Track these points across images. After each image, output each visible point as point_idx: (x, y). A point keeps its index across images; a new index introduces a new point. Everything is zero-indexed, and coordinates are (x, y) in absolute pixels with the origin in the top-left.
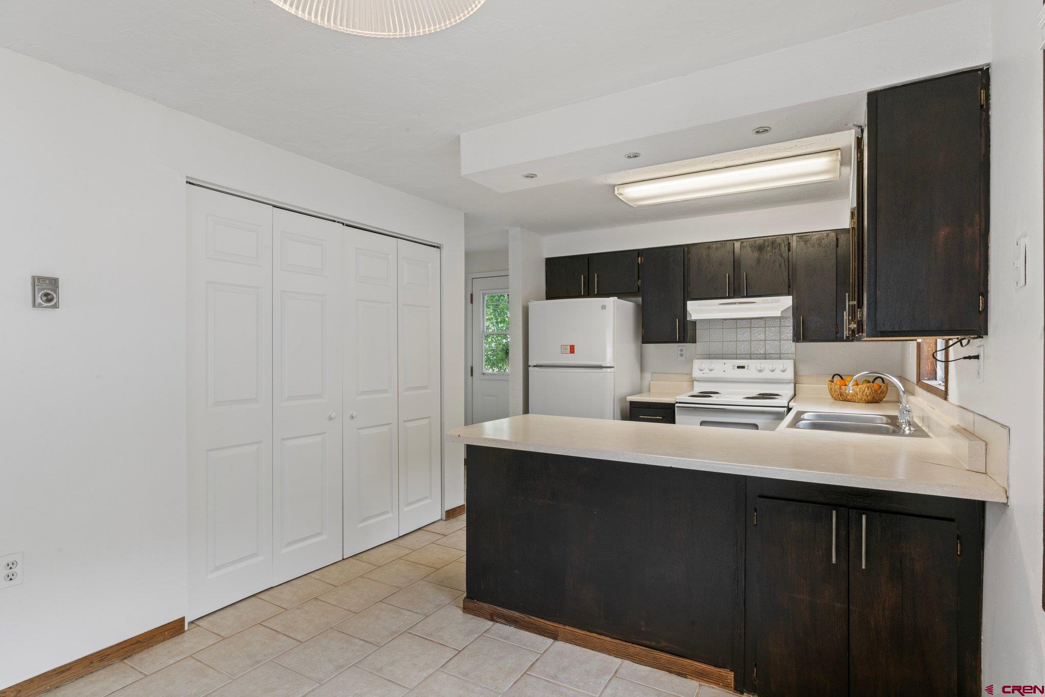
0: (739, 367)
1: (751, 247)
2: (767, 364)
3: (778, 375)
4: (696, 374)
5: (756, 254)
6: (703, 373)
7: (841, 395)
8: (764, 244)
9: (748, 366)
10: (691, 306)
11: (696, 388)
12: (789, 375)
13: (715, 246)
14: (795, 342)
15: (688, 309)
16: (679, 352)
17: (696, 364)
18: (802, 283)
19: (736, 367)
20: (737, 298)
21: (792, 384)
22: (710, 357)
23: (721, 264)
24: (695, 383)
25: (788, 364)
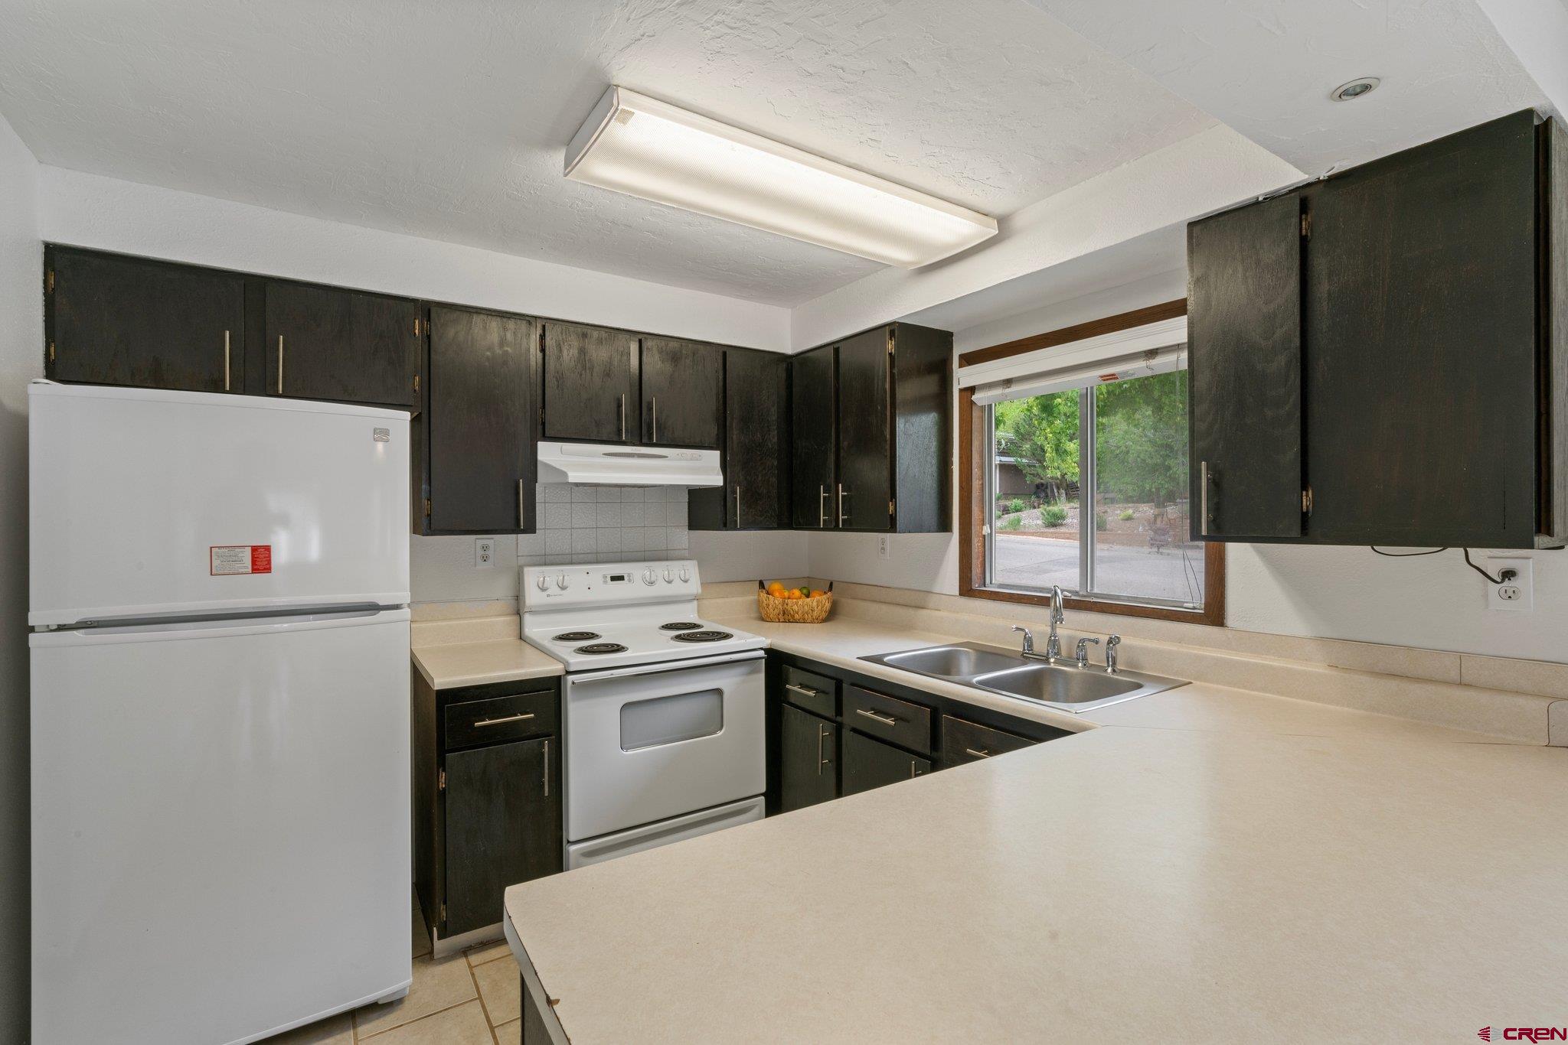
0: (613, 579)
1: (661, 352)
2: (660, 569)
3: (678, 589)
4: (533, 597)
5: (668, 368)
6: (548, 596)
7: (784, 614)
8: (681, 352)
9: (629, 575)
10: (549, 453)
11: (538, 628)
12: (694, 587)
13: (595, 334)
14: (689, 529)
15: (540, 458)
16: (480, 552)
17: (532, 576)
18: (735, 432)
19: (609, 579)
20: (634, 445)
21: (695, 602)
22: (546, 560)
23: (607, 374)
24: (528, 619)
25: (691, 569)
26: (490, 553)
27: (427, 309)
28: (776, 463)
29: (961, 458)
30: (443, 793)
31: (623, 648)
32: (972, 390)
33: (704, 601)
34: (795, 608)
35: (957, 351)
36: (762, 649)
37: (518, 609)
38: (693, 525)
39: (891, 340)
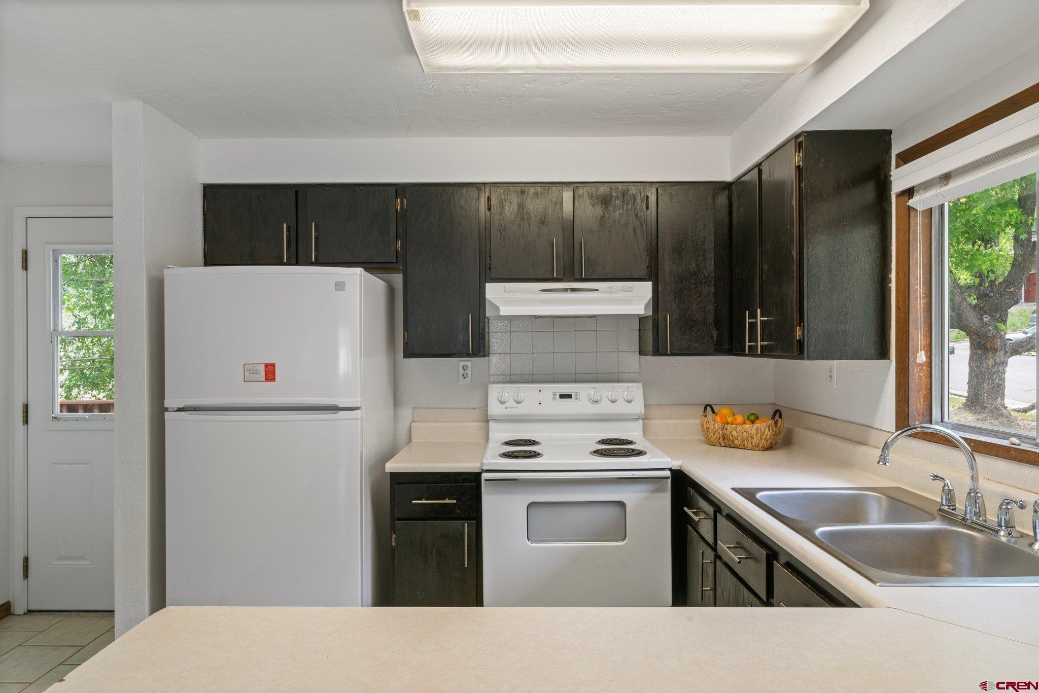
0: (562, 396)
1: (591, 197)
2: (605, 390)
3: (620, 408)
4: (494, 409)
5: (599, 210)
6: (506, 408)
7: (724, 439)
8: (611, 194)
9: (576, 394)
10: (494, 291)
12: (638, 407)
13: (532, 190)
14: (640, 354)
15: (488, 296)
16: (461, 371)
17: (495, 392)
18: (667, 263)
19: (558, 396)
20: (569, 281)
21: (641, 422)
22: (511, 379)
23: (543, 222)
24: (492, 425)
25: (635, 391)
26: (469, 372)
27: (404, 190)
28: (712, 290)
29: (897, 274)
30: (394, 550)
31: (539, 454)
32: (909, 193)
33: (655, 421)
34: (734, 433)
35: (895, 150)
36: (670, 469)
37: (486, 418)
39: (799, 152)
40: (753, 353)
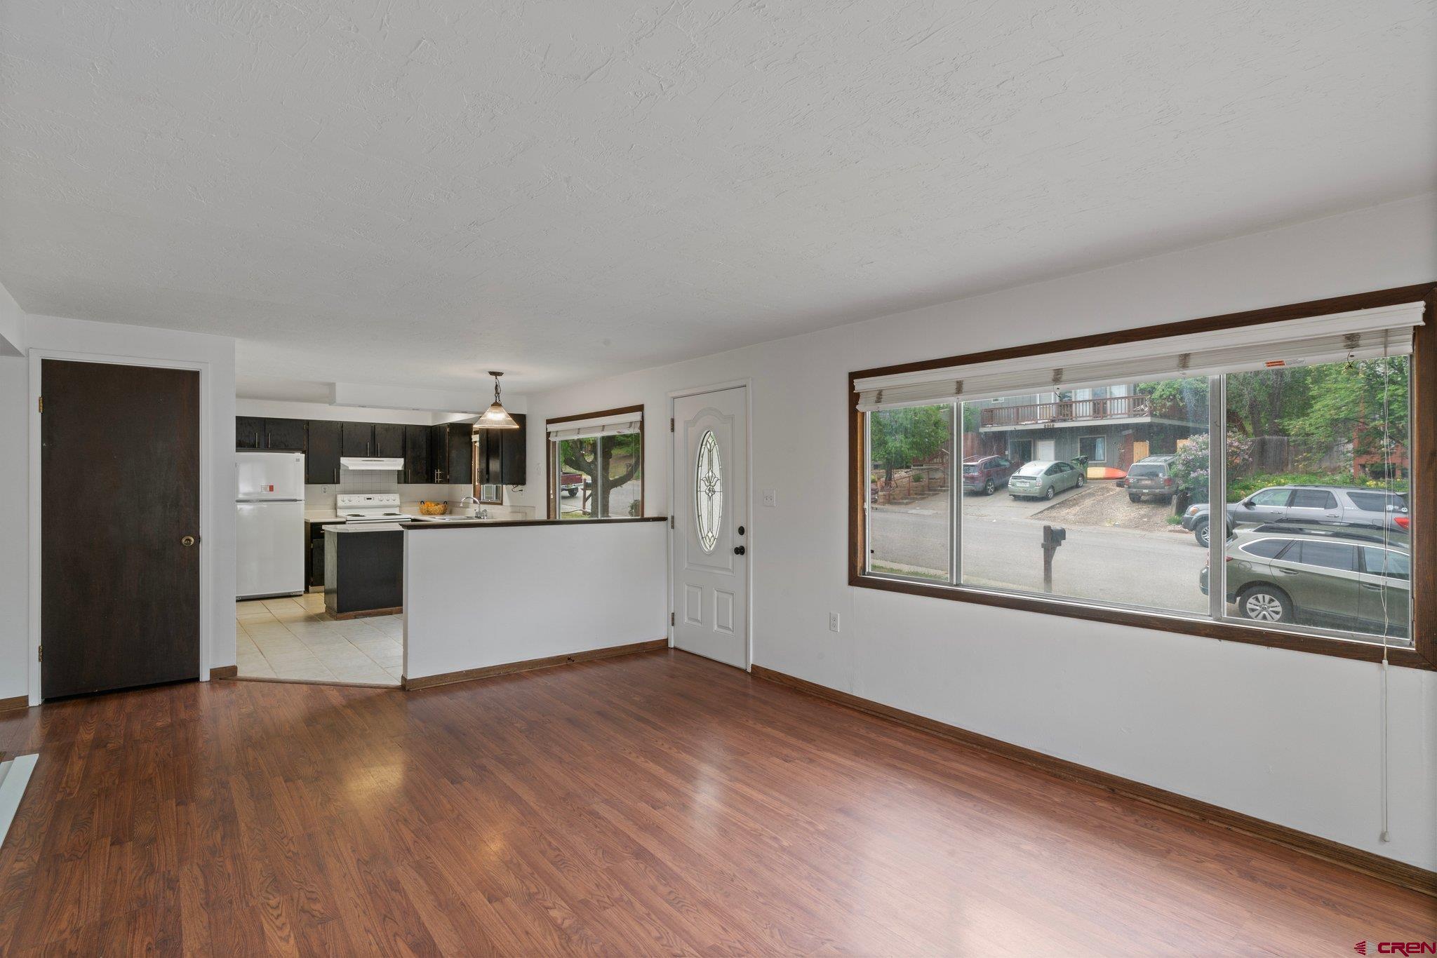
0: (368, 499)
1: (382, 428)
2: (385, 496)
3: (391, 503)
4: (340, 503)
5: (385, 433)
6: (345, 503)
7: (428, 512)
8: (389, 428)
9: (374, 498)
10: (344, 461)
11: (340, 513)
12: (397, 502)
13: (359, 425)
15: (341, 462)
16: (323, 490)
17: (340, 497)
18: (409, 452)
19: (366, 499)
20: (372, 457)
21: (398, 508)
22: (345, 492)
23: (363, 436)
24: (338, 510)
25: (397, 497)
26: (326, 490)
27: (308, 422)
28: (424, 462)
30: (312, 549)
34: (432, 510)
35: (474, 430)
37: (335, 507)
38: (398, 483)
40: (437, 483)
